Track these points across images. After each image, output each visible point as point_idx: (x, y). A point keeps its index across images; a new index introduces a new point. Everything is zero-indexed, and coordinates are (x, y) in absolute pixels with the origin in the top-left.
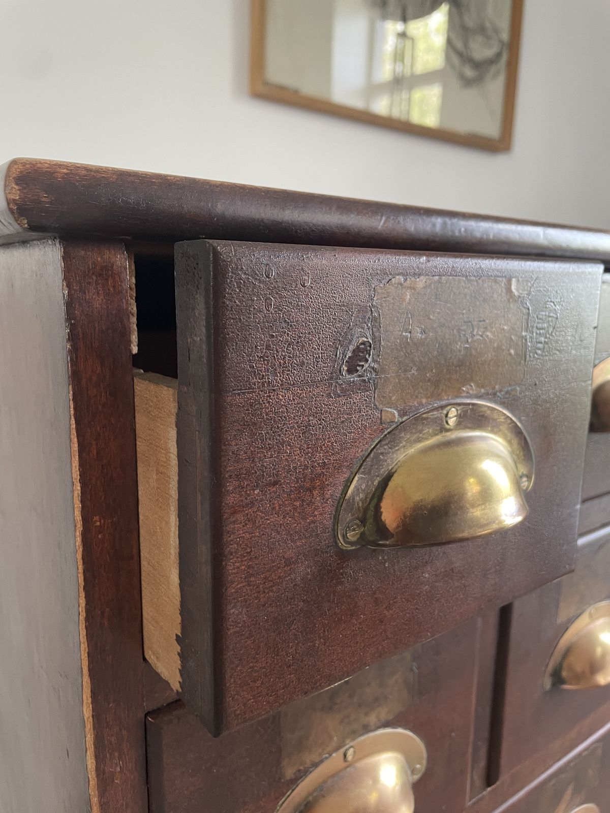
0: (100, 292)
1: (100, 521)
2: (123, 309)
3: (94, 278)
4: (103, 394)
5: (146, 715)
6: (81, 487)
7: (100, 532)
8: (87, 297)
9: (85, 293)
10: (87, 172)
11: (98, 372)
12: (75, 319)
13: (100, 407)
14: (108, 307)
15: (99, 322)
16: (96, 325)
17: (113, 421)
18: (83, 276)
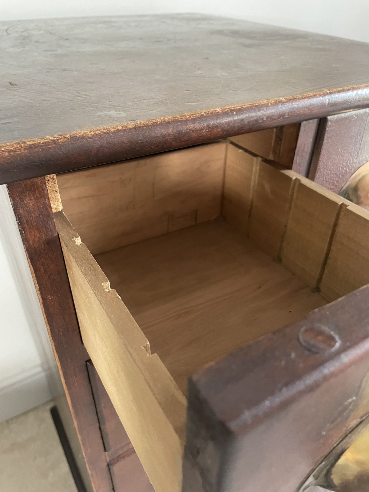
0: (32, 199)
1: (51, 297)
2: (47, 204)
3: (27, 192)
4: (43, 245)
5: (86, 362)
6: (39, 286)
7: (52, 302)
8: (25, 203)
9: (24, 201)
10: (9, 153)
11: (38, 236)
12: (20, 215)
13: (42, 251)
14: (38, 205)
15: (34, 213)
16: (33, 215)
17: (50, 255)
18: (20, 193)
